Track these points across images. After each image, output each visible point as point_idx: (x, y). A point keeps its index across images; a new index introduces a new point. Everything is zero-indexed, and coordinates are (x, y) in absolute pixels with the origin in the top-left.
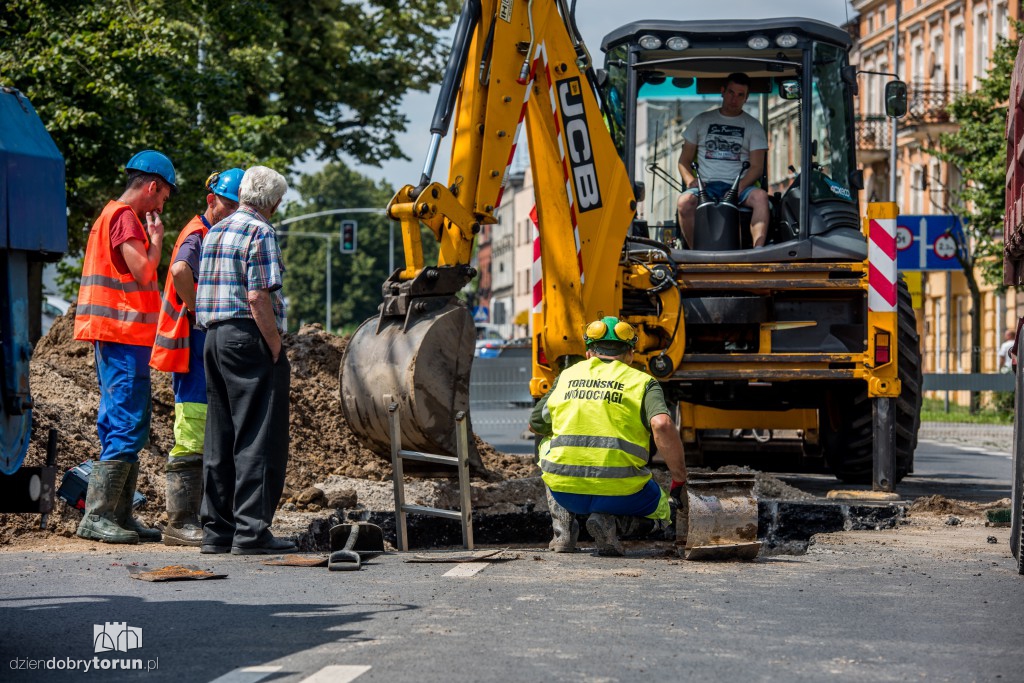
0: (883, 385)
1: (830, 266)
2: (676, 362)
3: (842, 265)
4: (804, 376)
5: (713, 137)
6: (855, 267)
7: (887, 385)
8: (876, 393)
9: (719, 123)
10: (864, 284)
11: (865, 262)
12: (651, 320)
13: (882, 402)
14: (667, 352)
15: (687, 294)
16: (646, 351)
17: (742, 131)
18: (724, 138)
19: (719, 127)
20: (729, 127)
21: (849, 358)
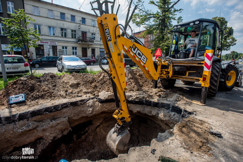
0: (204, 85)
1: (197, 62)
2: (170, 77)
3: (199, 62)
4: (190, 81)
5: (189, 42)
6: (202, 62)
7: (205, 85)
8: (203, 86)
9: (191, 40)
10: (203, 65)
11: (204, 61)
12: (166, 70)
13: (204, 88)
14: (169, 75)
15: (173, 66)
16: (165, 74)
17: (194, 40)
18: (191, 42)
19: (190, 40)
20: (192, 40)
21: (199, 79)
